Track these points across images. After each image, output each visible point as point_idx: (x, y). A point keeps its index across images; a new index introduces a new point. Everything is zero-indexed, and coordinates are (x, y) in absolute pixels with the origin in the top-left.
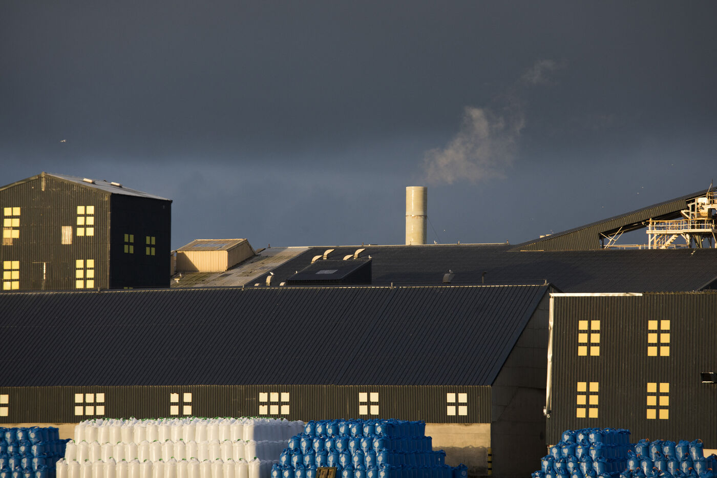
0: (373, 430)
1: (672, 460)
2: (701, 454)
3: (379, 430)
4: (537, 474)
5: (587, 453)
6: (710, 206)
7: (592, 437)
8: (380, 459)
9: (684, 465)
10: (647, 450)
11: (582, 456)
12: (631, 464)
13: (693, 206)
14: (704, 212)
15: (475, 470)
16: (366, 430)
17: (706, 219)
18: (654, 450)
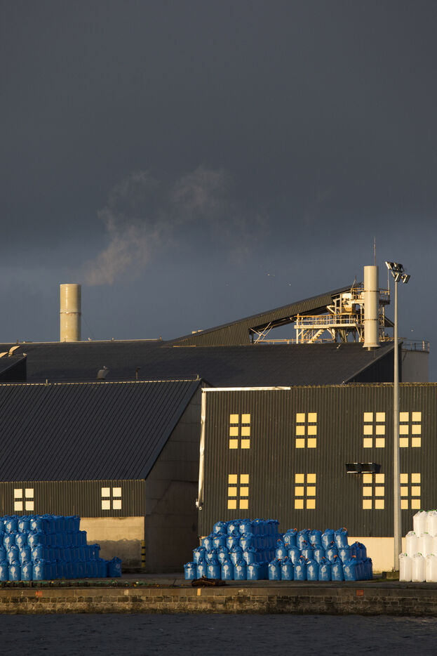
0: (28, 526)
1: (319, 549)
2: (345, 542)
3: (34, 525)
4: (189, 565)
5: (237, 544)
6: (354, 302)
7: (242, 527)
8: (35, 554)
9: (330, 553)
10: (295, 539)
11: (233, 547)
12: (280, 553)
13: (338, 302)
14: (349, 307)
15: (129, 562)
16: (21, 526)
17: (350, 314)
18: (301, 539)
